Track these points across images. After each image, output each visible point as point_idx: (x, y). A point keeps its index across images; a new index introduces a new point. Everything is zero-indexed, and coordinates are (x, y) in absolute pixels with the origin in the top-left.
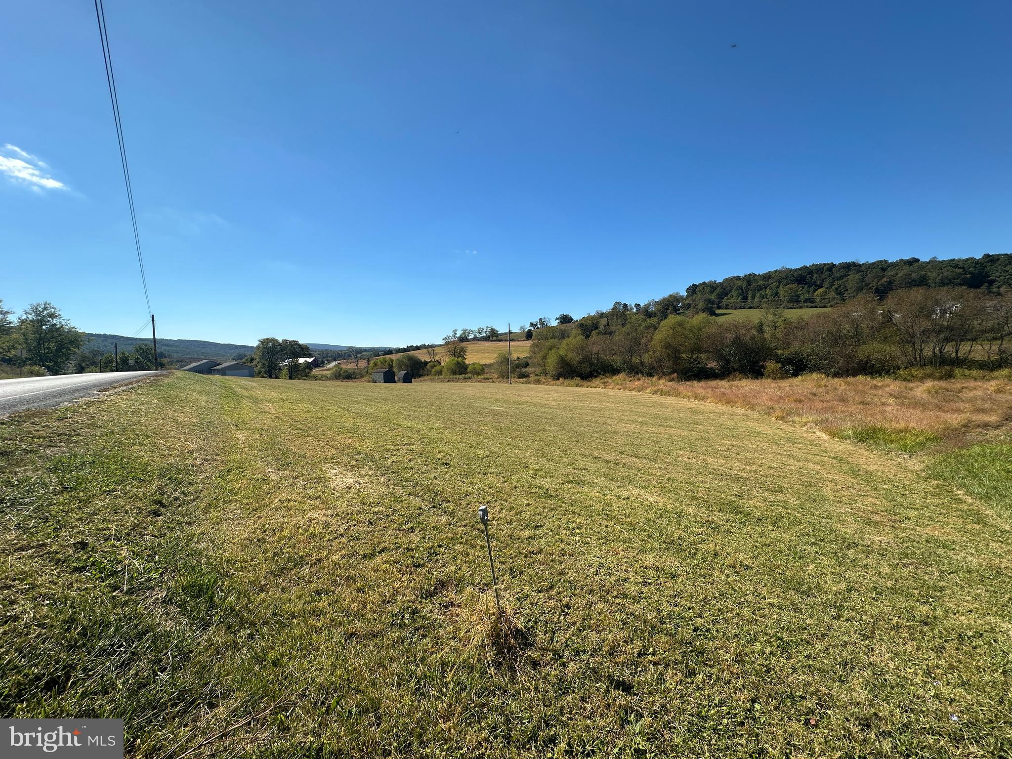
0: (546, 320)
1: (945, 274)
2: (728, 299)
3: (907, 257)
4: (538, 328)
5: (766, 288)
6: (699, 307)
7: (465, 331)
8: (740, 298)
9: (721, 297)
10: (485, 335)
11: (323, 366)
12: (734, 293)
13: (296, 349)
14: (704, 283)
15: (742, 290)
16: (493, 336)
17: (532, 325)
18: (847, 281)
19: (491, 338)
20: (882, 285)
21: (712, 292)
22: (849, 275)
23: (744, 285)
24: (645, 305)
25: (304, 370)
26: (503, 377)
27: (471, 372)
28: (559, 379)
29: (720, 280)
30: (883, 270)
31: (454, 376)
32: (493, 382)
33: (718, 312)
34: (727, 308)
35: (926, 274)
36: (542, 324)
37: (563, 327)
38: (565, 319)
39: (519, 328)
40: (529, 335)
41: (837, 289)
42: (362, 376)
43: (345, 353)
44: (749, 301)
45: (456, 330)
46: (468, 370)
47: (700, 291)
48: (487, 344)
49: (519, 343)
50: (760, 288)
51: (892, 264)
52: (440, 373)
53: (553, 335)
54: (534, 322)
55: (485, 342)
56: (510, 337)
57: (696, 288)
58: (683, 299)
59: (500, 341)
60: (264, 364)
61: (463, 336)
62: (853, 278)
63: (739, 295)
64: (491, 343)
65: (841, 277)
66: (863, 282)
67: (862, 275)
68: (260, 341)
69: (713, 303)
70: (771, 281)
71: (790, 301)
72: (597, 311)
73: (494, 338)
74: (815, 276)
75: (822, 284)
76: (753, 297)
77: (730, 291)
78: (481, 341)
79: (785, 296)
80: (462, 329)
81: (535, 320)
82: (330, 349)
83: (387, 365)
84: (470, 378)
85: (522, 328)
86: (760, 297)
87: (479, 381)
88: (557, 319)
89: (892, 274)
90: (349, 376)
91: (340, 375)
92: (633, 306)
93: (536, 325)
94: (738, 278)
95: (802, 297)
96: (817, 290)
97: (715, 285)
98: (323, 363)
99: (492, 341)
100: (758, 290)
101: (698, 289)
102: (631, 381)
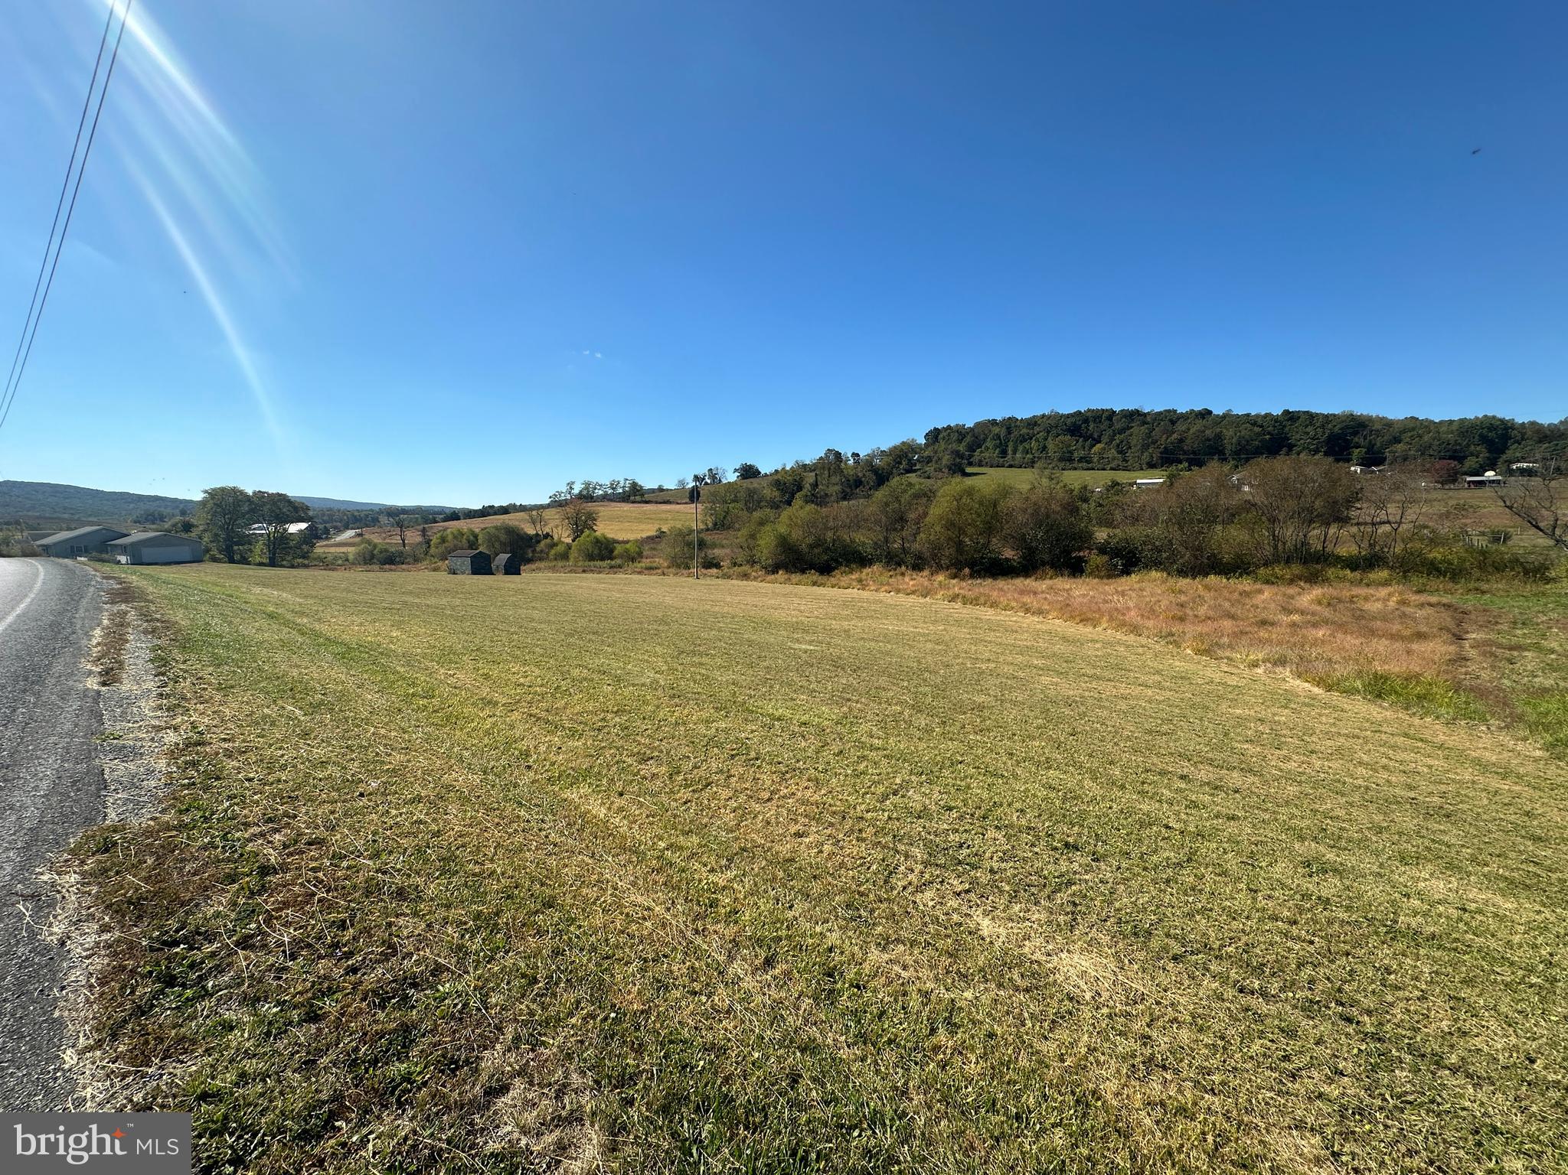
0: (720, 472)
1: (1243, 433)
2: (981, 452)
3: (1198, 408)
4: (706, 483)
5: (1031, 439)
6: (944, 462)
7: (587, 485)
8: (997, 452)
9: (972, 448)
10: (621, 491)
11: (327, 539)
12: (989, 443)
13: (282, 508)
14: (949, 427)
15: (1000, 440)
16: (635, 494)
17: (696, 478)
18: (1131, 435)
19: (632, 498)
20: (1172, 443)
21: (960, 441)
22: (1132, 427)
23: (1003, 432)
24: (868, 455)
25: (298, 547)
26: (679, 566)
27: (621, 556)
28: (778, 573)
29: (970, 424)
30: (1173, 422)
31: (592, 563)
32: (664, 574)
33: (969, 470)
34: (980, 465)
35: (1221, 432)
36: (713, 477)
37: (747, 483)
38: (748, 472)
39: (677, 482)
40: (694, 495)
41: (1118, 446)
42: (416, 560)
43: (367, 516)
44: (1009, 456)
45: (573, 483)
46: (616, 552)
47: (944, 438)
48: (626, 507)
49: (678, 506)
50: (1023, 439)
51: (1184, 417)
52: (565, 556)
53: (736, 496)
54: (700, 473)
55: (623, 504)
56: (660, 496)
57: (939, 434)
58: (921, 449)
59: (647, 502)
60: (216, 535)
61: (585, 492)
62: (1138, 431)
63: (996, 447)
64: (631, 505)
65: (1122, 431)
66: (1149, 438)
67: (1148, 428)
68: (206, 492)
69: (962, 457)
70: (1037, 429)
71: (1061, 459)
72: (797, 462)
73: (638, 498)
74: (1092, 426)
75: (1100, 437)
76: (1015, 452)
77: (985, 440)
78: (615, 501)
79: (1055, 452)
80: (582, 482)
81: (702, 471)
82: (336, 507)
83: (464, 541)
84: (620, 567)
85: (682, 482)
86: (1023, 452)
87: (639, 573)
88: (736, 470)
89: (1183, 428)
90: (390, 560)
91: (373, 556)
92: (849, 455)
93: (704, 479)
94: (994, 422)
95: (1076, 455)
96: (1094, 445)
97: (963, 431)
98: (327, 531)
99: (633, 502)
100: (1021, 442)
101: (941, 436)
102: (891, 576)
